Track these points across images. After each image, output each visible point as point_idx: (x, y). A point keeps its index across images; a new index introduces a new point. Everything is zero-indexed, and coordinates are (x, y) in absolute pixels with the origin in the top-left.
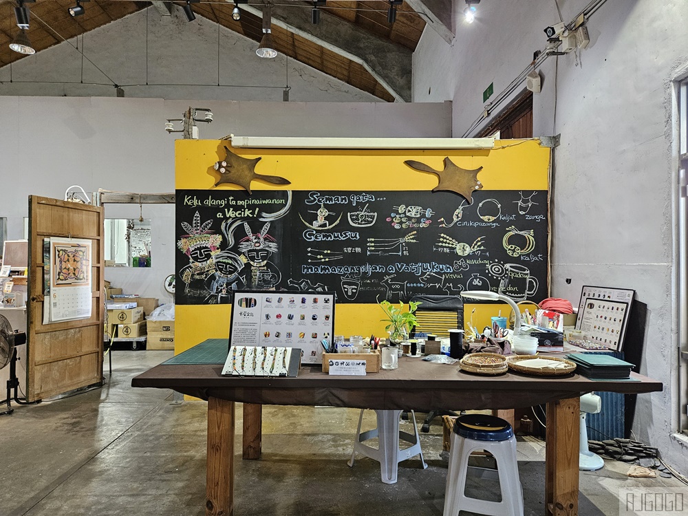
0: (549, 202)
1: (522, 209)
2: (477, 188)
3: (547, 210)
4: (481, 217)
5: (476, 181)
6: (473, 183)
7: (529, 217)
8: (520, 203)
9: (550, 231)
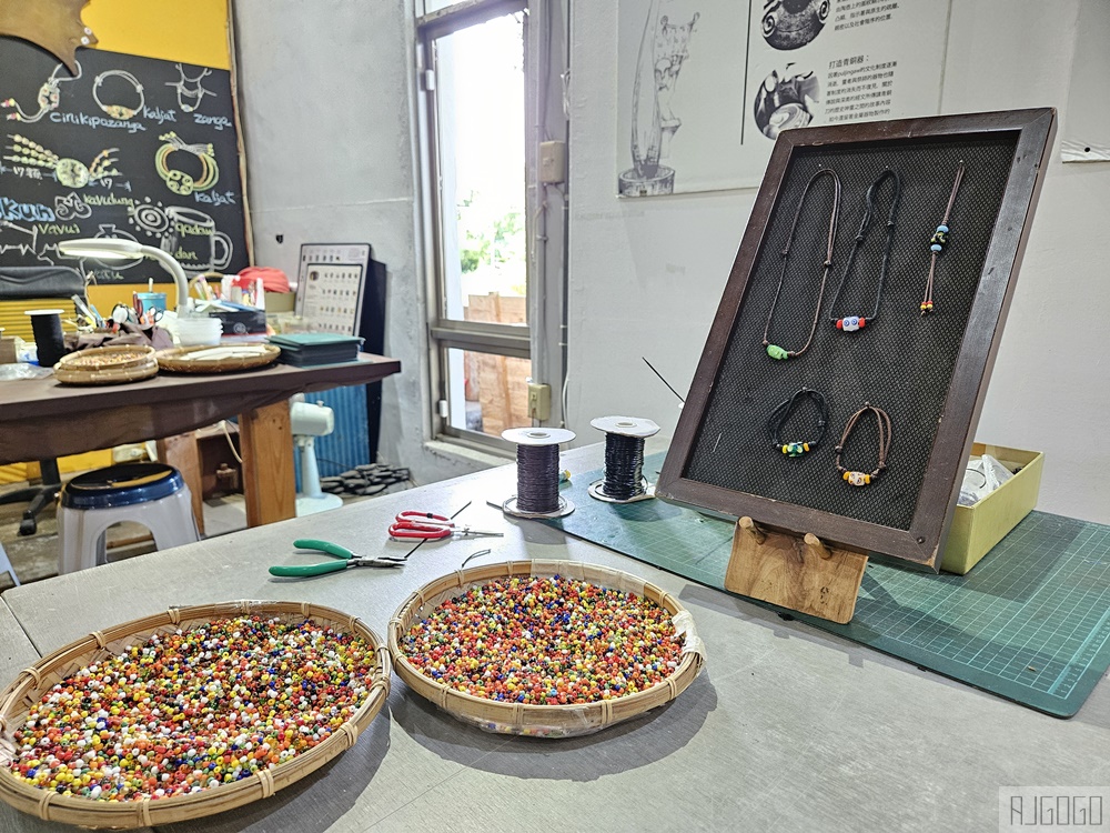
0: (234, 93)
1: (186, 100)
2: (85, 41)
3: (233, 110)
4: (104, 108)
5: (81, 26)
6: (73, 29)
7: (200, 119)
8: (180, 88)
9: (242, 149)
